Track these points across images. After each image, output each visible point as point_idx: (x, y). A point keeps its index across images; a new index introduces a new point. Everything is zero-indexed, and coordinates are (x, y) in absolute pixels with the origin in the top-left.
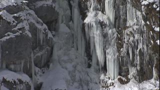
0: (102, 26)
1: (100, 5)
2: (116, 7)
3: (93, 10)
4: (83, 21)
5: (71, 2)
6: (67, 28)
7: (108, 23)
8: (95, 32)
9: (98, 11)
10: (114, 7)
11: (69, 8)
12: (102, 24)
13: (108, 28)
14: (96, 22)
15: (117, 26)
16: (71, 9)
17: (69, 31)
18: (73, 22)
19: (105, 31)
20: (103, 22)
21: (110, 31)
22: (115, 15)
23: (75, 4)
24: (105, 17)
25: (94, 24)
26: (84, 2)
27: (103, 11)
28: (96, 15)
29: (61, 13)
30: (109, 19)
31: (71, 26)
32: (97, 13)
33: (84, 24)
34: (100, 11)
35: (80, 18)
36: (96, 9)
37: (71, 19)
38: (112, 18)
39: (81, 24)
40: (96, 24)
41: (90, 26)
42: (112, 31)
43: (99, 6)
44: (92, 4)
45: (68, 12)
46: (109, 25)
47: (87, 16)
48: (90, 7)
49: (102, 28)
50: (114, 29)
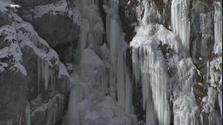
0: (164, 53)
1: (161, 13)
2: (193, 16)
3: (148, 22)
4: (129, 43)
5: (105, 7)
6: (96, 57)
7: (176, 48)
8: (151, 66)
9: (157, 25)
10: (189, 17)
11: (100, 18)
12: (164, 50)
13: (176, 58)
14: (153, 46)
15: (194, 53)
16: (104, 21)
17: (99, 62)
18: (108, 45)
19: (171, 64)
20: (166, 45)
21: (181, 63)
22: (191, 32)
23: (112, 11)
24: (171, 36)
25: (149, 50)
26: (129, 7)
27: (167, 23)
28: (153, 32)
29: (85, 28)
30: (178, 39)
31: (104, 53)
32: (155, 28)
33: (129, 50)
34: (160, 24)
35: (123, 38)
36: (153, 20)
37: (105, 39)
38: (184, 37)
39: (124, 49)
40: (153, 49)
41: (141, 54)
42: (185, 64)
43: (159, 15)
44: (145, 10)
45: (99, 26)
46: (180, 51)
47: (135, 34)
48: (142, 16)
49: (165, 58)
50: (189, 60)
